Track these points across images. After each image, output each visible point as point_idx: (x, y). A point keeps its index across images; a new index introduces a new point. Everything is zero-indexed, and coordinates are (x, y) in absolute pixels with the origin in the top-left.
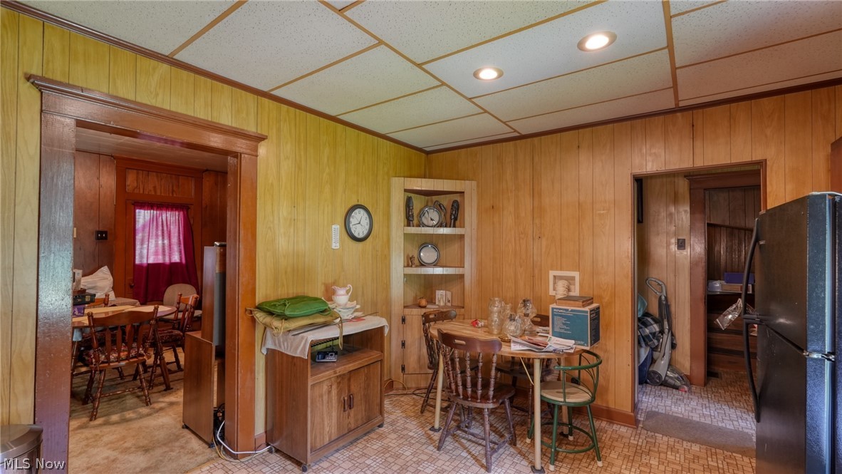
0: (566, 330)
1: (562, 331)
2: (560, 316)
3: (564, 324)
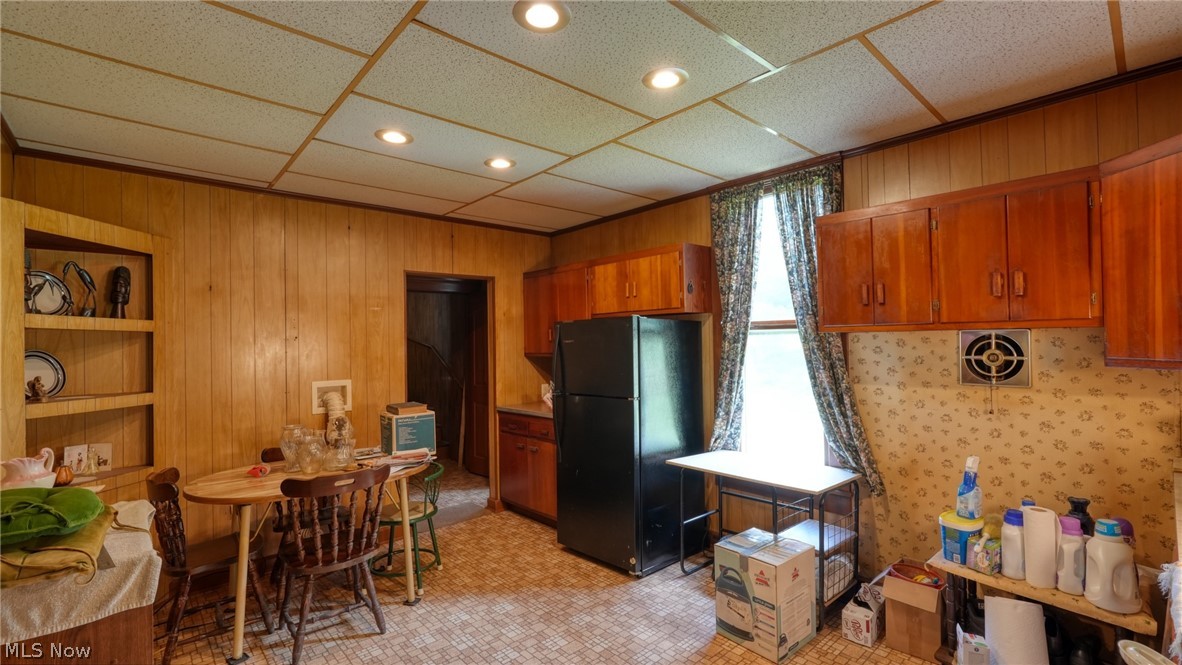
0: (412, 440)
1: (409, 442)
2: (406, 426)
3: (410, 434)
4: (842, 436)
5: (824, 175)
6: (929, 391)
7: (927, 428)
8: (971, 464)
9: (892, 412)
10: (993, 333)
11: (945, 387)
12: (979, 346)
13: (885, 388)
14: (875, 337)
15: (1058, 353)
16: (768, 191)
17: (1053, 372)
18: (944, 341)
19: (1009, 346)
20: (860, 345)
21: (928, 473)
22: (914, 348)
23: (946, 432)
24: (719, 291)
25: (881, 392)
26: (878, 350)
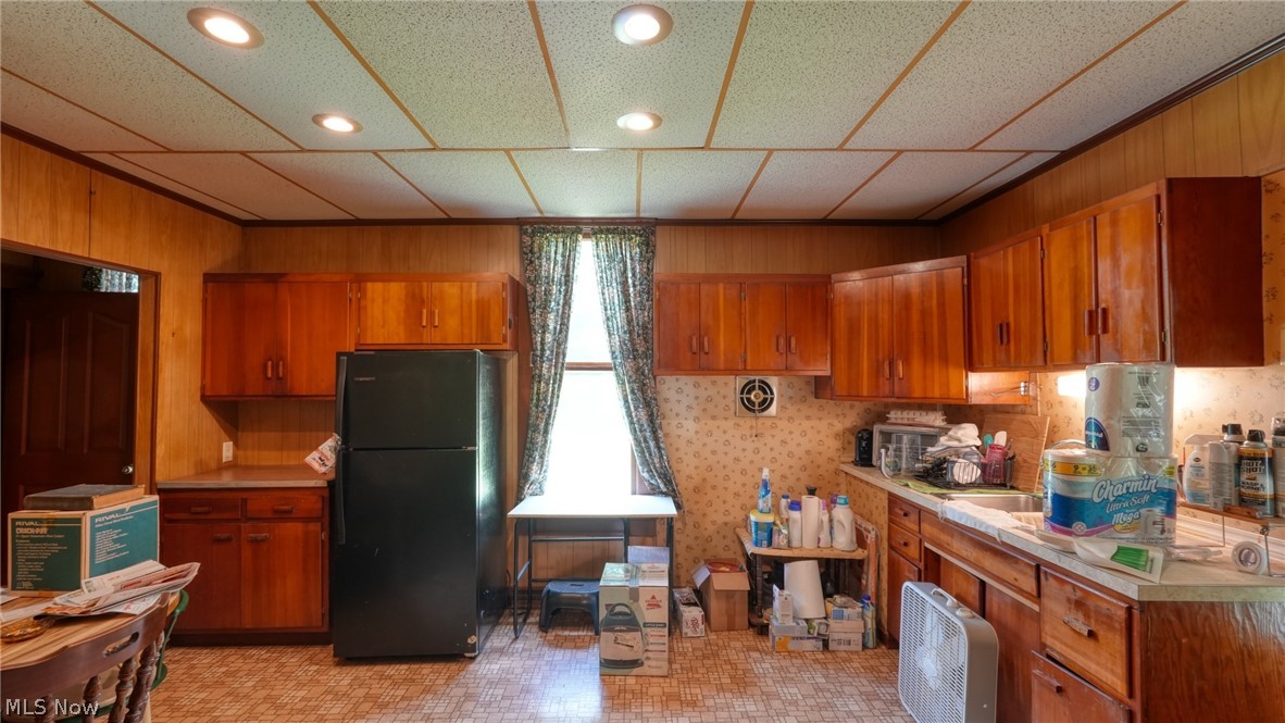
1: (114, 556)
2: (109, 527)
4: (655, 467)
5: (641, 236)
6: (716, 423)
7: (714, 452)
8: (766, 473)
9: (689, 442)
10: (757, 378)
11: (726, 419)
12: (748, 388)
13: (684, 423)
14: (677, 380)
15: (790, 392)
16: (586, 236)
17: (788, 406)
18: (726, 384)
19: (765, 387)
20: (665, 387)
21: (714, 487)
22: (706, 389)
23: (726, 454)
24: (530, 330)
25: (680, 426)
26: (680, 391)
